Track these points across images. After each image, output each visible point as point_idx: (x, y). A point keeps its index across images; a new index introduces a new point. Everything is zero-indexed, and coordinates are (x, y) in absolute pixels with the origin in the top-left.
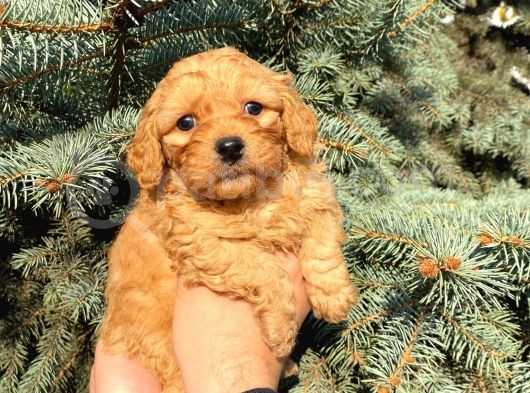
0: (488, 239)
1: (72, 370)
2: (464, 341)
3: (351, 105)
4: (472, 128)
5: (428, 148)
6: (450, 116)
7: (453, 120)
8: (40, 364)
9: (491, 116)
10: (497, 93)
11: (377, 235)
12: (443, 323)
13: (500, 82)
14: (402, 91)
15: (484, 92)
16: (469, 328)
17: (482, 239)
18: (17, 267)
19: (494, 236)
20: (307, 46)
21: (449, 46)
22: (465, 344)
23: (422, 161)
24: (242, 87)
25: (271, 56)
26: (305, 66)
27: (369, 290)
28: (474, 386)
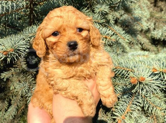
0: (155, 70)
1: (23, 109)
2: (148, 104)
3: (113, 23)
4: (155, 31)
5: (140, 37)
6: (147, 27)
7: (148, 28)
8: (12, 108)
9: (161, 26)
10: (163, 19)
11: (119, 68)
12: (141, 97)
13: (164, 15)
14: (131, 18)
15: (159, 18)
16: (150, 99)
17: (153, 70)
18: (2, 78)
19: (158, 69)
20: (98, 4)
21: (147, 3)
22: (148, 105)
23: (138, 42)
24: (77, 23)
25: (86, 7)
26: (97, 10)
27: (117, 86)
28: (152, 118)
